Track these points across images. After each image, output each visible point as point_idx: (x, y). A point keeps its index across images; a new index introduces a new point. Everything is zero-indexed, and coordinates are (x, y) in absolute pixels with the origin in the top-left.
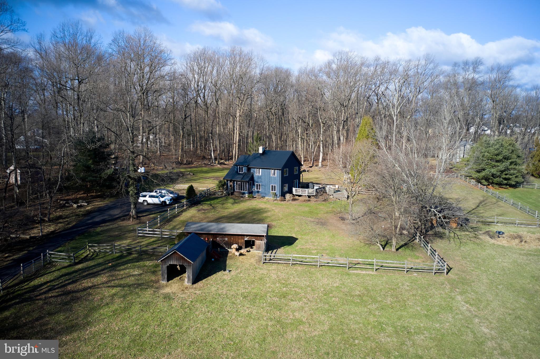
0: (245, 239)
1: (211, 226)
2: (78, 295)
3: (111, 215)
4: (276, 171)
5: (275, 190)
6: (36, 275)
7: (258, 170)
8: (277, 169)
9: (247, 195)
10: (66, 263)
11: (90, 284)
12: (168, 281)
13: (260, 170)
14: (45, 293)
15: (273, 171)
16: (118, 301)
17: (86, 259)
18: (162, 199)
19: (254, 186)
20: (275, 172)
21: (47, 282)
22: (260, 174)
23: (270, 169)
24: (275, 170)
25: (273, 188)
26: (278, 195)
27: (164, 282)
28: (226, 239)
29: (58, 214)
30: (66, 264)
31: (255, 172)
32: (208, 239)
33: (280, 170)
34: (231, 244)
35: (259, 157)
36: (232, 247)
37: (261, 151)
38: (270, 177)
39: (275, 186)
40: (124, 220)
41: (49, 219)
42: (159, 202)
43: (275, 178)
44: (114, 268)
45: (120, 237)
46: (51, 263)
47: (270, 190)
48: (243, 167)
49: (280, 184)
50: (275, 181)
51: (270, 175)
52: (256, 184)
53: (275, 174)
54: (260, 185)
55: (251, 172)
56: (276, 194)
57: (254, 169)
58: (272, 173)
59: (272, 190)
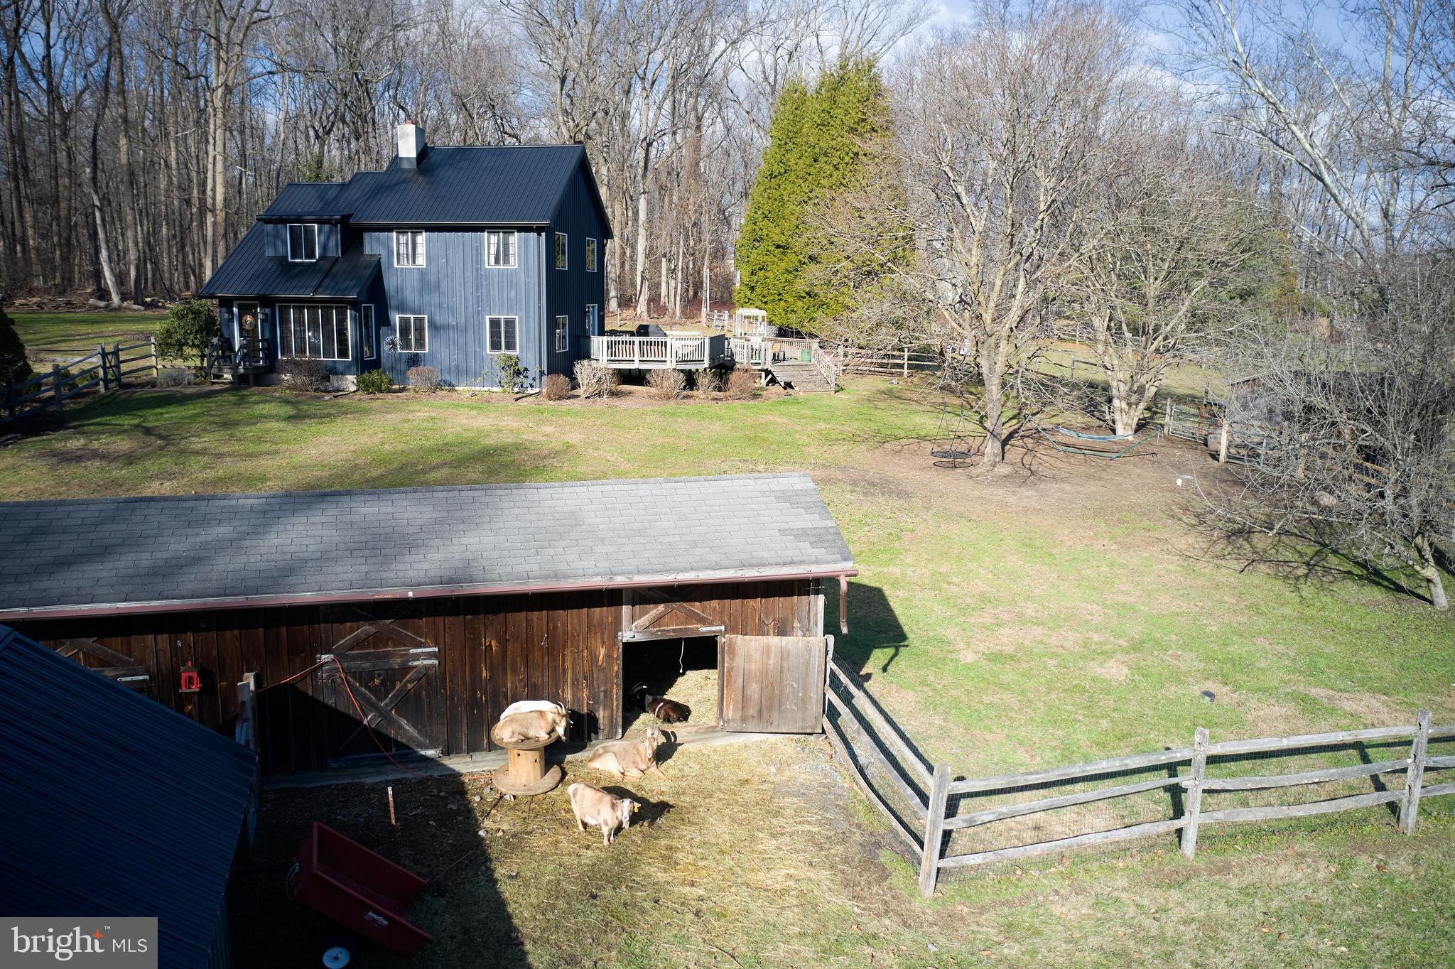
0: (627, 635)
4: (515, 238)
5: (510, 345)
8: (520, 229)
9: (350, 382)
13: (422, 237)
15: (495, 238)
19: (383, 330)
20: (506, 245)
22: (421, 261)
23: (480, 229)
24: (507, 230)
25: (502, 334)
26: (533, 372)
28: (424, 656)
31: (390, 253)
32: (205, 675)
33: (539, 230)
34: (474, 703)
36: (504, 731)
37: (408, 149)
38: (481, 277)
39: (510, 324)
43: (510, 278)
47: (482, 346)
48: (314, 231)
49: (540, 307)
50: (512, 294)
51: (482, 262)
52: (396, 318)
53: (512, 260)
54: (419, 322)
55: (367, 251)
56: (521, 366)
57: (383, 235)
58: (493, 251)
59: (495, 345)
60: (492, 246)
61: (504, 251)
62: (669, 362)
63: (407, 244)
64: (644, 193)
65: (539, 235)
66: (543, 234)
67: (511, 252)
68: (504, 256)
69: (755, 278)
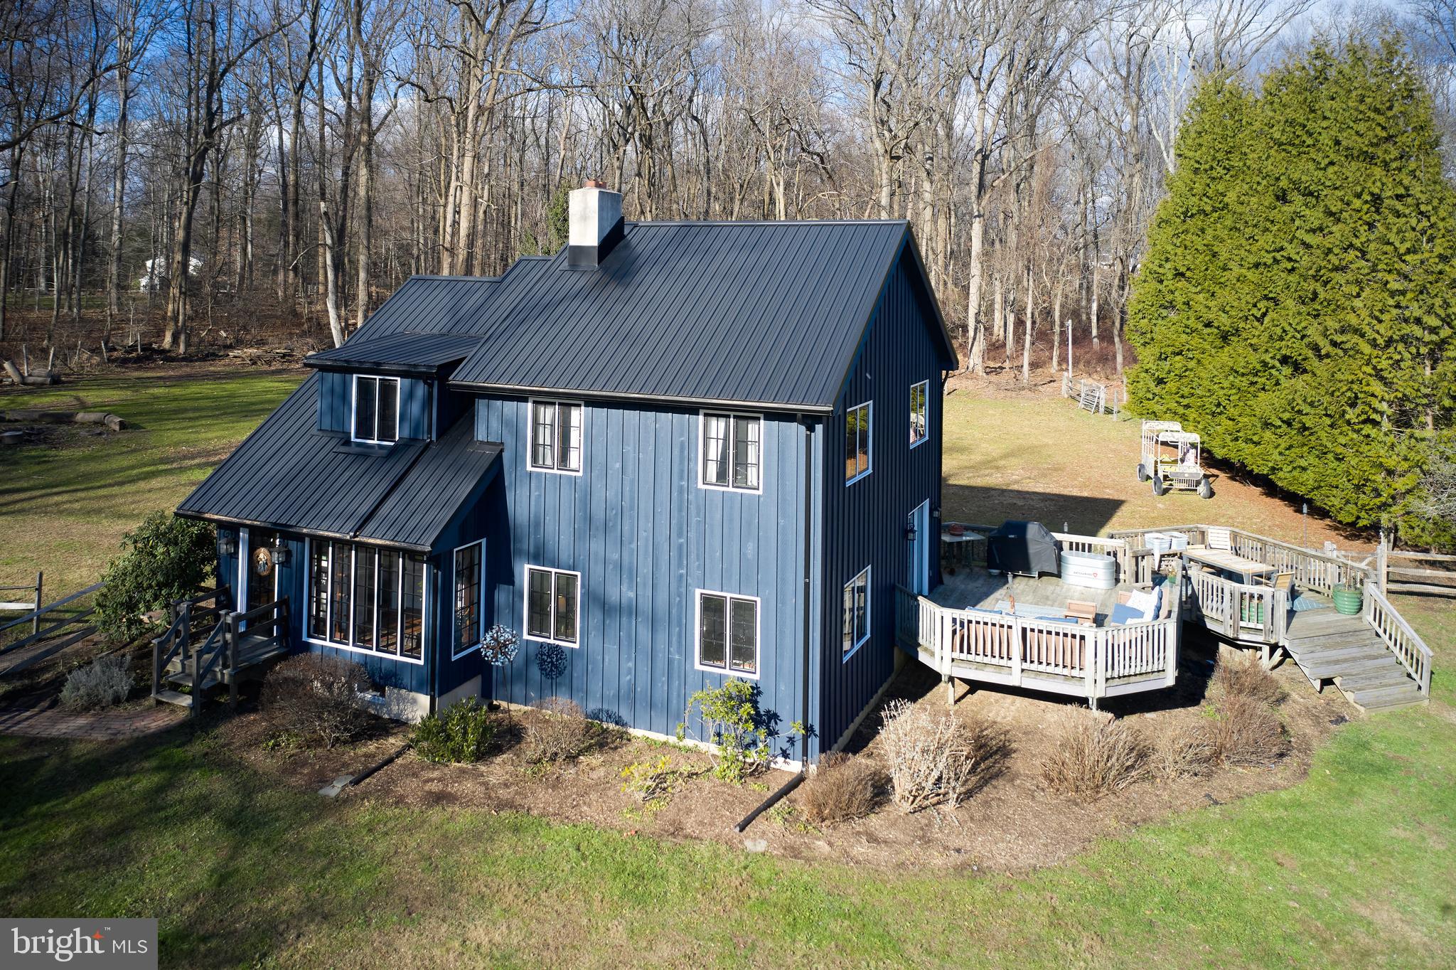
4: (757, 430)
5: (744, 652)
7: (549, 414)
8: (771, 415)
13: (578, 416)
15: (718, 427)
19: (500, 591)
20: (741, 443)
23: (692, 409)
24: (745, 415)
25: (726, 631)
26: (790, 727)
31: (520, 443)
33: (810, 421)
37: (585, 228)
38: (684, 505)
39: (746, 611)
47: (686, 651)
48: (395, 387)
49: (807, 586)
50: (750, 548)
51: (689, 475)
52: (524, 571)
53: (752, 473)
54: (566, 586)
55: (481, 435)
56: (764, 704)
57: (510, 406)
58: (714, 452)
59: (712, 651)
60: (713, 443)
61: (736, 456)
62: (1089, 681)
63: (552, 425)
64: (979, 216)
65: (811, 429)
66: (819, 428)
67: (752, 458)
68: (736, 464)
69: (1166, 365)
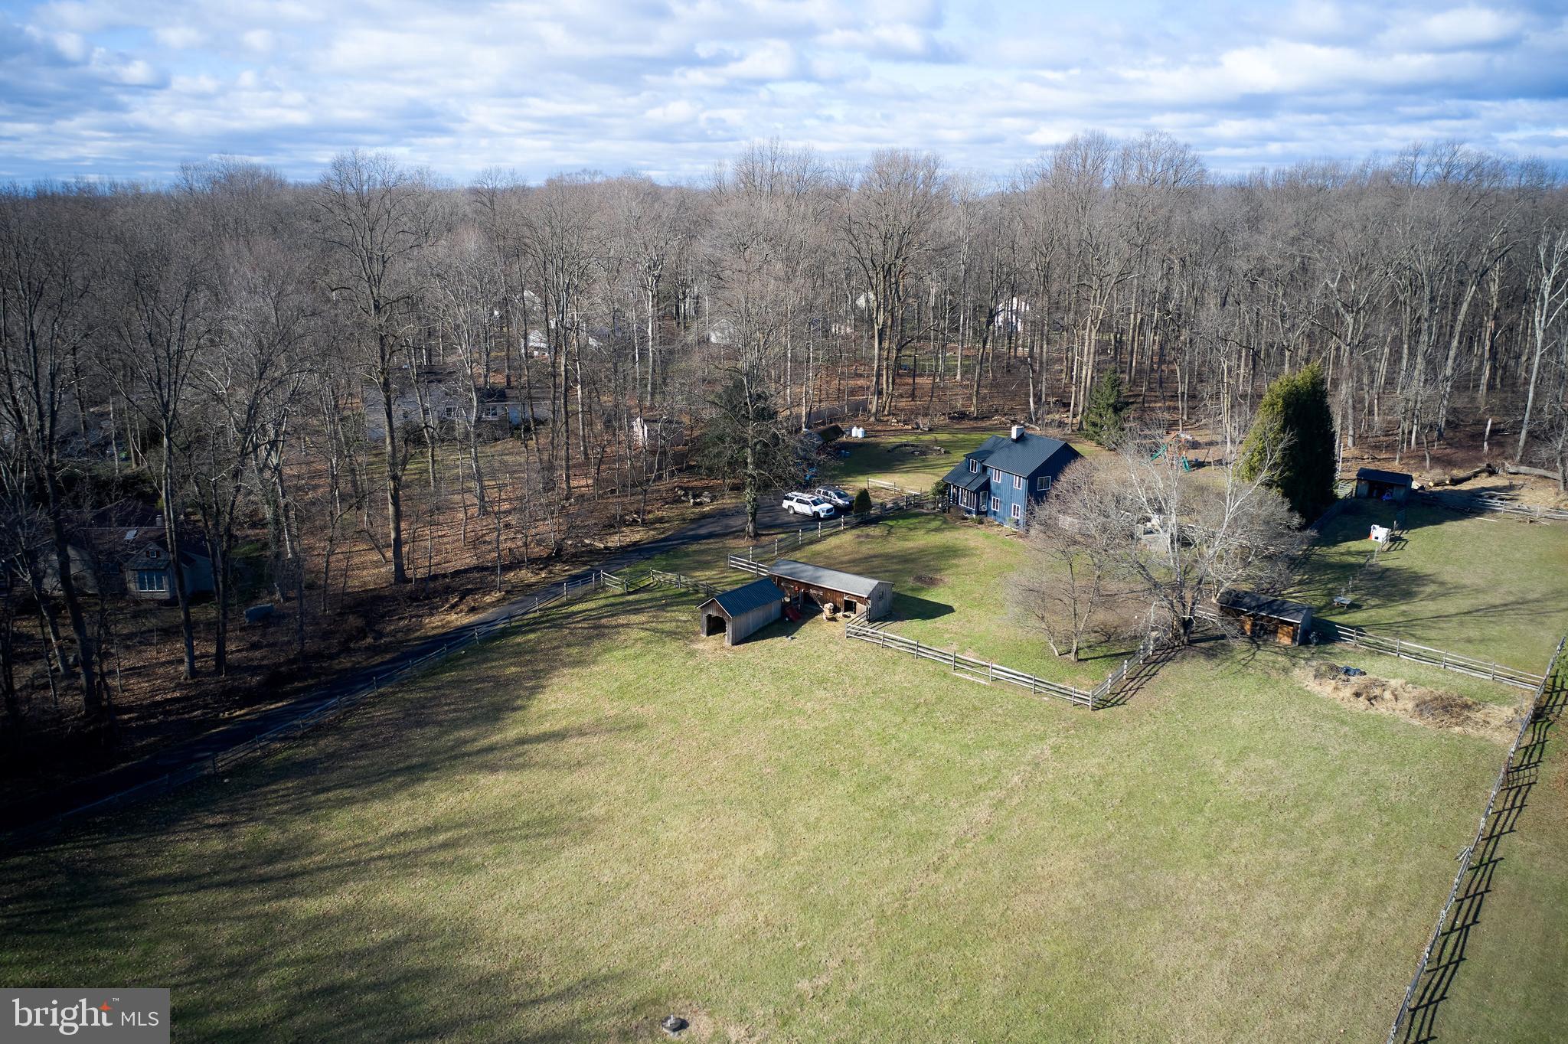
0: (845, 598)
1: (805, 571)
2: (606, 631)
3: (727, 526)
5: (1017, 515)
6: (581, 600)
7: (999, 472)
9: (974, 517)
10: (619, 590)
11: (625, 622)
12: (708, 634)
14: (578, 622)
15: (1017, 478)
16: (639, 645)
17: (645, 589)
18: (816, 509)
19: (988, 501)
20: (1020, 481)
21: (585, 611)
22: (1001, 480)
23: (1015, 474)
25: (1016, 510)
27: (704, 636)
28: (821, 594)
29: (659, 514)
30: (619, 592)
31: (993, 476)
33: (1026, 478)
34: (826, 602)
35: (1008, 446)
36: (825, 606)
37: (1014, 436)
38: (1013, 490)
39: (1018, 508)
40: (738, 537)
41: (643, 520)
42: (810, 513)
43: (1020, 491)
44: (663, 608)
45: (706, 565)
46: (604, 587)
47: (1011, 513)
